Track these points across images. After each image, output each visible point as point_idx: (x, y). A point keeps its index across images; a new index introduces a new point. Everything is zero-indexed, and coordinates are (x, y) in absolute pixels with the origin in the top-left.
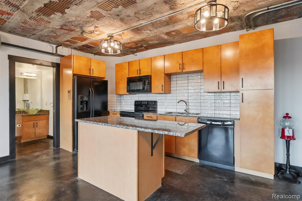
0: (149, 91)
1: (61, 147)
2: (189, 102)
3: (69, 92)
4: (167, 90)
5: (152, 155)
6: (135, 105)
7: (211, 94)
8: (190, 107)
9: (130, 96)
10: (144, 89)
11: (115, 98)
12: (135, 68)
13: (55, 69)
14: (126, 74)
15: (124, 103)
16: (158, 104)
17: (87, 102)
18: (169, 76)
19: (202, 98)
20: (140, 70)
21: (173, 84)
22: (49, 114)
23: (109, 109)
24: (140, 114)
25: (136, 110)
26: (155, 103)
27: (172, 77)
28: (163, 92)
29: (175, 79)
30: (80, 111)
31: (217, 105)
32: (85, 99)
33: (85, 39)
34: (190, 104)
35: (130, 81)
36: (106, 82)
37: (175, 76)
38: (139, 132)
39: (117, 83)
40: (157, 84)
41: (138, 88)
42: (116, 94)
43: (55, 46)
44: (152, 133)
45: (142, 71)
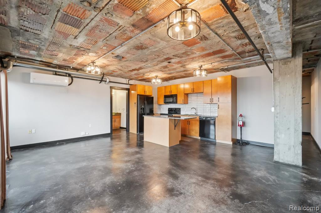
0: (176, 102)
1: (130, 132)
2: (198, 108)
3: (135, 103)
4: (186, 102)
5: (175, 129)
6: (169, 110)
7: (208, 105)
8: (198, 112)
9: (165, 105)
10: (173, 101)
11: (157, 106)
12: (168, 90)
13: (127, 91)
14: (163, 93)
15: (162, 109)
16: (181, 110)
17: (143, 108)
18: (187, 95)
19: (204, 106)
20: (171, 91)
21: (189, 99)
22: (121, 115)
23: (154, 112)
24: (171, 115)
25: (169, 113)
26: (179, 109)
27: (189, 95)
28: (183, 103)
29: (190, 96)
30: (140, 113)
31: (211, 110)
32: (143, 107)
33: (144, 77)
34: (198, 110)
35: (166, 97)
36: (153, 98)
37: (190, 95)
38: (170, 119)
39: (158, 98)
40: (180, 99)
41: (170, 101)
42: (158, 104)
43: (128, 80)
44: (175, 119)
45: (172, 92)
